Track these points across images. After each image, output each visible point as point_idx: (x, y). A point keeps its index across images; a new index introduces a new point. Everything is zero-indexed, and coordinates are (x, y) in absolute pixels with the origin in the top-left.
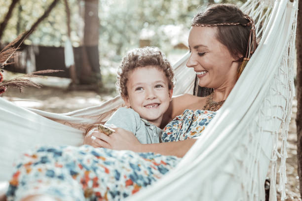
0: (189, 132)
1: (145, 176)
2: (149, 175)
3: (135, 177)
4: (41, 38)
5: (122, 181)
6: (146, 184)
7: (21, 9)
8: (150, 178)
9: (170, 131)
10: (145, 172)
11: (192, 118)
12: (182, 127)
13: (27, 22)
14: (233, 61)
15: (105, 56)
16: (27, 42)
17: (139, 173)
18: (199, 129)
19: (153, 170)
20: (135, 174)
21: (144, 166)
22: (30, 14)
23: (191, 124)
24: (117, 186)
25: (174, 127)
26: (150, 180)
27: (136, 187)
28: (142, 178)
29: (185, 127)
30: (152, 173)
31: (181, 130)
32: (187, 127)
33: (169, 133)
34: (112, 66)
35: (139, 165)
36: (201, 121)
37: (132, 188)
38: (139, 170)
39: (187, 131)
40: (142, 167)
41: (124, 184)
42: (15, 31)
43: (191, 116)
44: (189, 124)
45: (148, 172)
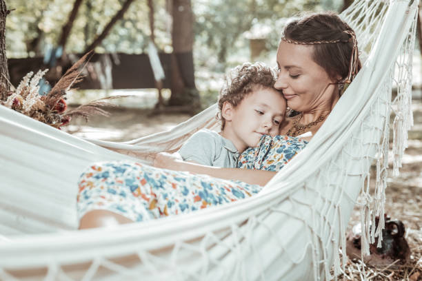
0: (265, 161)
1: (216, 195)
2: (220, 195)
3: (205, 195)
4: (117, 44)
5: (190, 197)
6: (216, 203)
7: (89, 6)
8: (221, 197)
9: (245, 160)
10: (217, 191)
11: (270, 144)
12: (258, 154)
13: (98, 23)
14: (330, 84)
15: (203, 65)
16: (99, 50)
17: (209, 192)
18: (277, 157)
19: (226, 191)
20: (206, 192)
21: (217, 186)
22: (101, 12)
23: (268, 151)
24: (185, 200)
25: (249, 155)
26: (220, 200)
27: (204, 203)
28: (212, 196)
29: (262, 154)
30: (224, 193)
31: (257, 158)
32: (263, 155)
33: (244, 162)
34: (212, 78)
35: (211, 185)
36: (278, 148)
37: (200, 203)
38: (211, 189)
39: (263, 160)
40: (214, 187)
41: (192, 200)
42: (82, 35)
43: (269, 142)
44: (266, 151)
45: (220, 192)
